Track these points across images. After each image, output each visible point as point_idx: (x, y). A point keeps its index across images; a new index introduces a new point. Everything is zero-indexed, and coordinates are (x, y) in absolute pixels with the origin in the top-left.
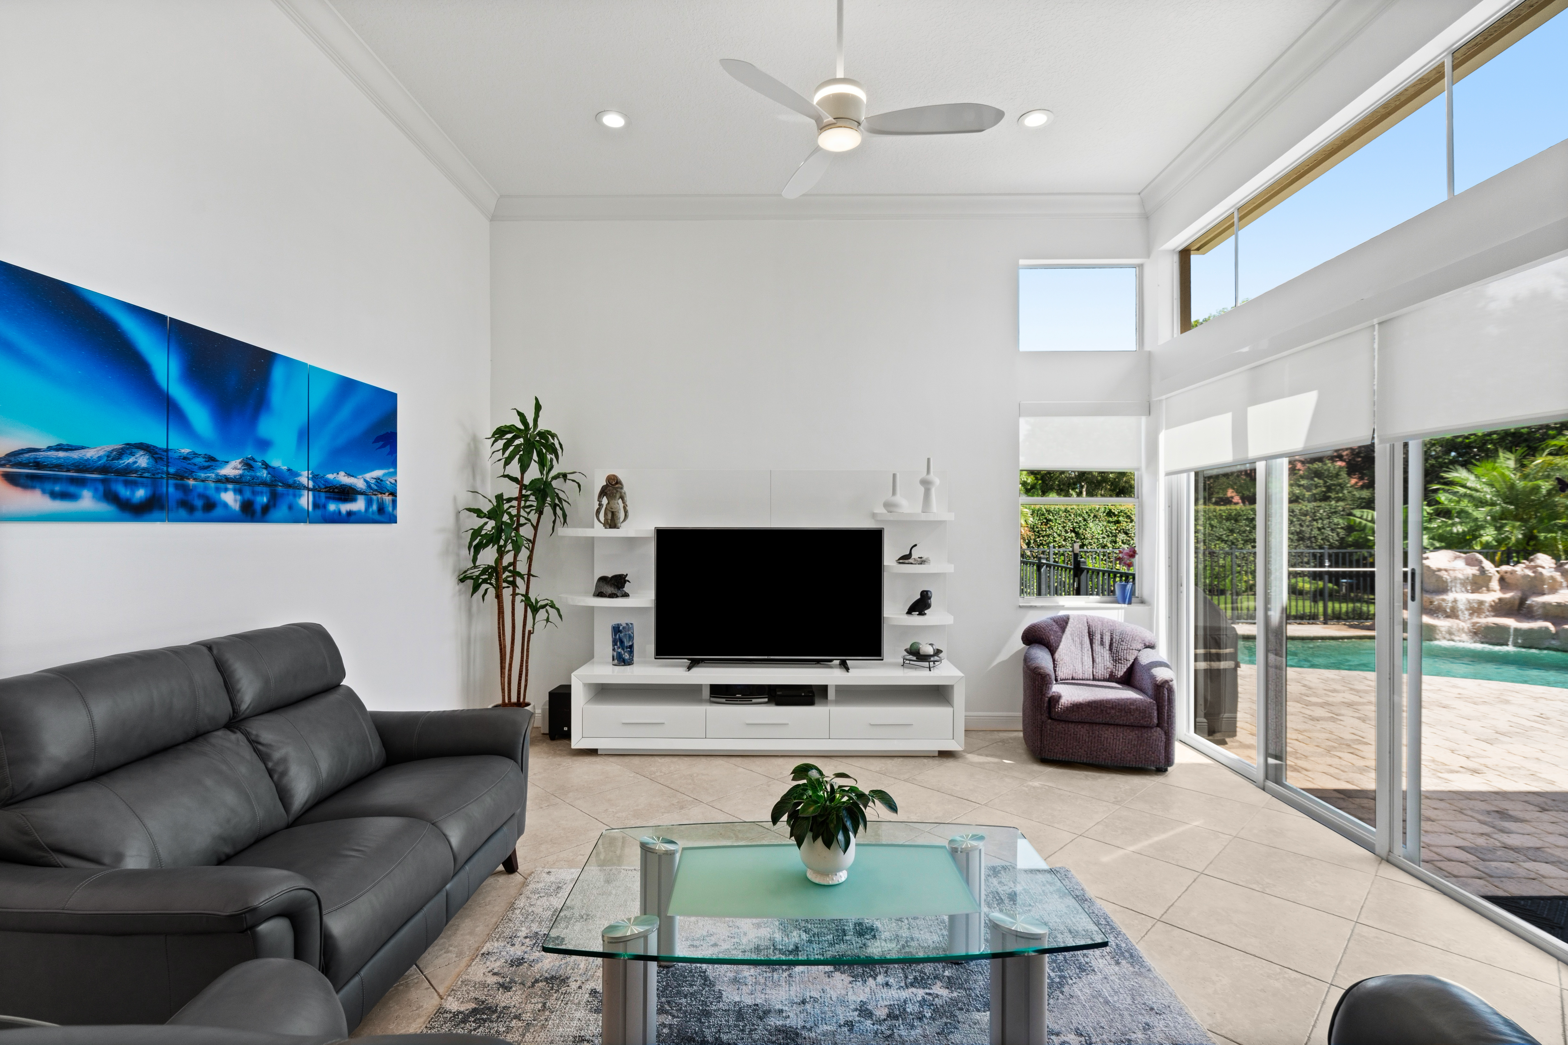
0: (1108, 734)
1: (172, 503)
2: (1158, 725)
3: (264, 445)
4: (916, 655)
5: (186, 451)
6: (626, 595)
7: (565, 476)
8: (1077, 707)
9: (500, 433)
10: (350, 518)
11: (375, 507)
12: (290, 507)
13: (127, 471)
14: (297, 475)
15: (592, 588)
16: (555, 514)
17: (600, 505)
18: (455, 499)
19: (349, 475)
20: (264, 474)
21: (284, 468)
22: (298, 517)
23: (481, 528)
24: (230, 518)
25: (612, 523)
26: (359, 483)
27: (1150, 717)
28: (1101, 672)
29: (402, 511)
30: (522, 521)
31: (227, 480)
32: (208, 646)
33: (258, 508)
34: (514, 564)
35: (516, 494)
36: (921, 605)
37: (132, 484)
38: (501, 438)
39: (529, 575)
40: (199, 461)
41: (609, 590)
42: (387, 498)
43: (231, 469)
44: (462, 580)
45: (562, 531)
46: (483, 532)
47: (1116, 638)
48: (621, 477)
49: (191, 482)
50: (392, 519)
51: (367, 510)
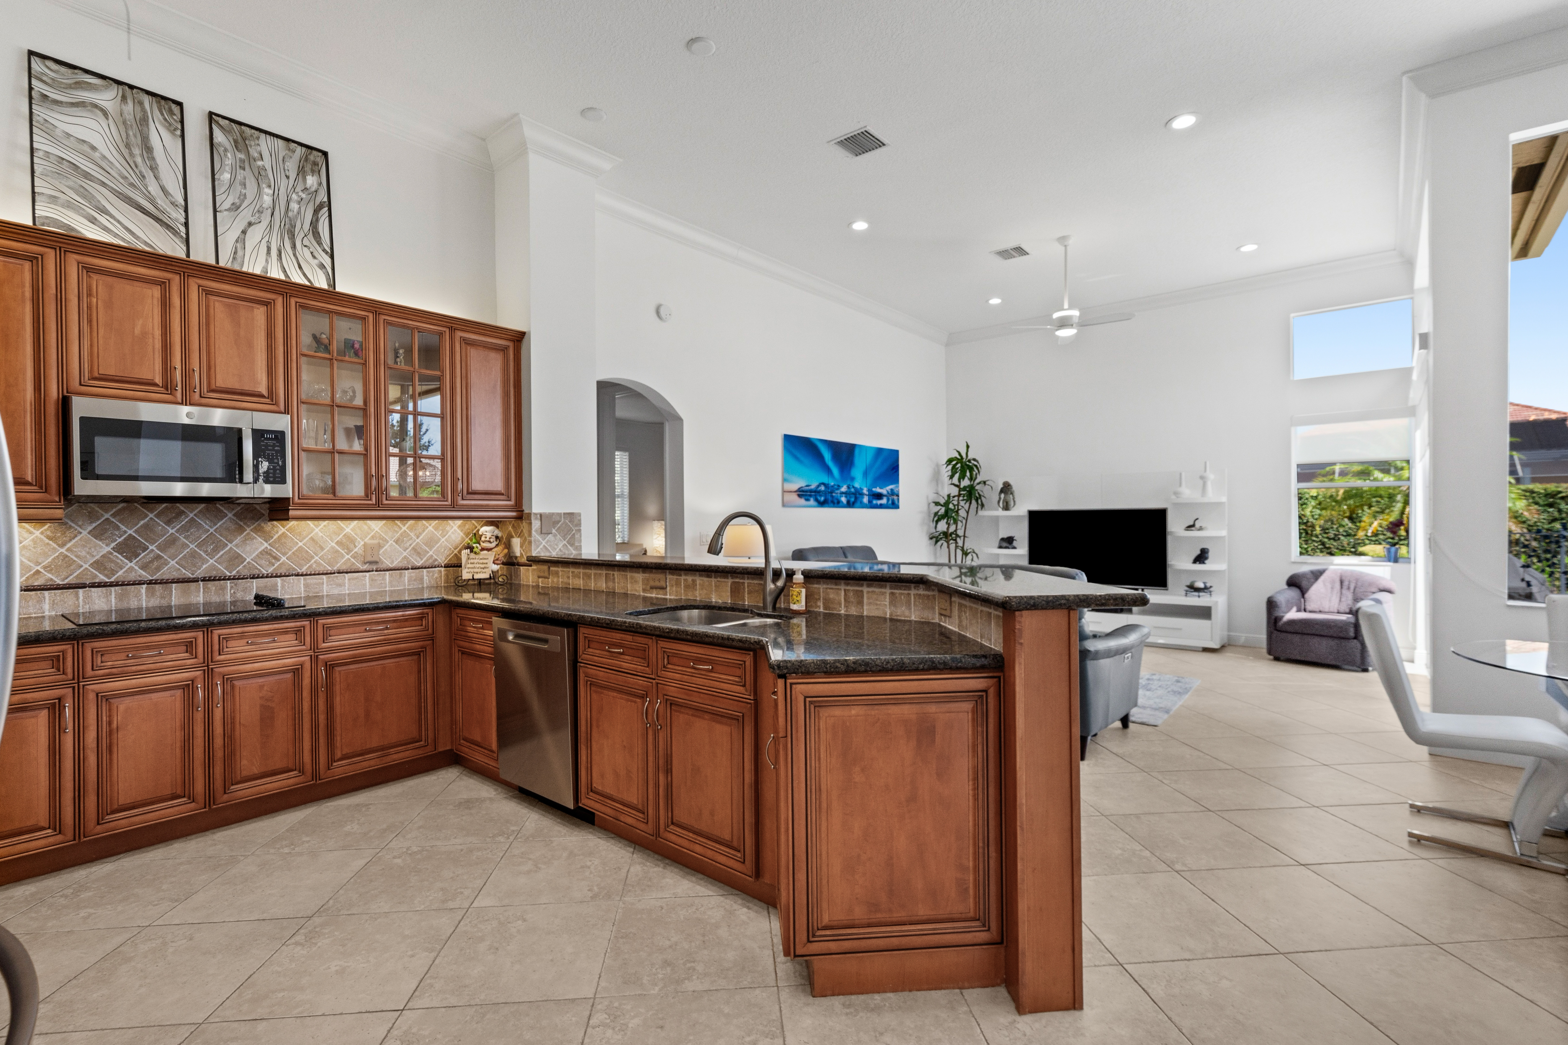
0: (1315, 641)
1: (829, 502)
2: (1355, 638)
3: (853, 479)
4: (1192, 588)
5: (832, 484)
6: (1014, 548)
7: (985, 483)
8: (1292, 622)
9: (950, 461)
10: (881, 506)
11: (890, 502)
12: (861, 502)
13: (819, 492)
14: (863, 490)
15: (997, 544)
16: (978, 503)
17: (1000, 498)
18: (927, 497)
19: (881, 488)
20: (853, 490)
21: (859, 487)
22: (863, 506)
23: (938, 512)
24: (844, 507)
25: (1006, 508)
26: (884, 491)
27: (1347, 631)
28: (1344, 607)
29: (901, 504)
30: (960, 507)
31: (842, 493)
32: (841, 548)
33: (851, 503)
34: (956, 531)
35: (957, 493)
36: (1201, 557)
37: (821, 496)
38: (949, 464)
39: (964, 536)
40: (836, 487)
41: (1005, 544)
42: (895, 498)
43: (844, 489)
44: (931, 538)
45: (981, 513)
46: (939, 514)
47: (1359, 584)
48: (1012, 483)
49: (834, 494)
50: (897, 507)
51: (887, 503)
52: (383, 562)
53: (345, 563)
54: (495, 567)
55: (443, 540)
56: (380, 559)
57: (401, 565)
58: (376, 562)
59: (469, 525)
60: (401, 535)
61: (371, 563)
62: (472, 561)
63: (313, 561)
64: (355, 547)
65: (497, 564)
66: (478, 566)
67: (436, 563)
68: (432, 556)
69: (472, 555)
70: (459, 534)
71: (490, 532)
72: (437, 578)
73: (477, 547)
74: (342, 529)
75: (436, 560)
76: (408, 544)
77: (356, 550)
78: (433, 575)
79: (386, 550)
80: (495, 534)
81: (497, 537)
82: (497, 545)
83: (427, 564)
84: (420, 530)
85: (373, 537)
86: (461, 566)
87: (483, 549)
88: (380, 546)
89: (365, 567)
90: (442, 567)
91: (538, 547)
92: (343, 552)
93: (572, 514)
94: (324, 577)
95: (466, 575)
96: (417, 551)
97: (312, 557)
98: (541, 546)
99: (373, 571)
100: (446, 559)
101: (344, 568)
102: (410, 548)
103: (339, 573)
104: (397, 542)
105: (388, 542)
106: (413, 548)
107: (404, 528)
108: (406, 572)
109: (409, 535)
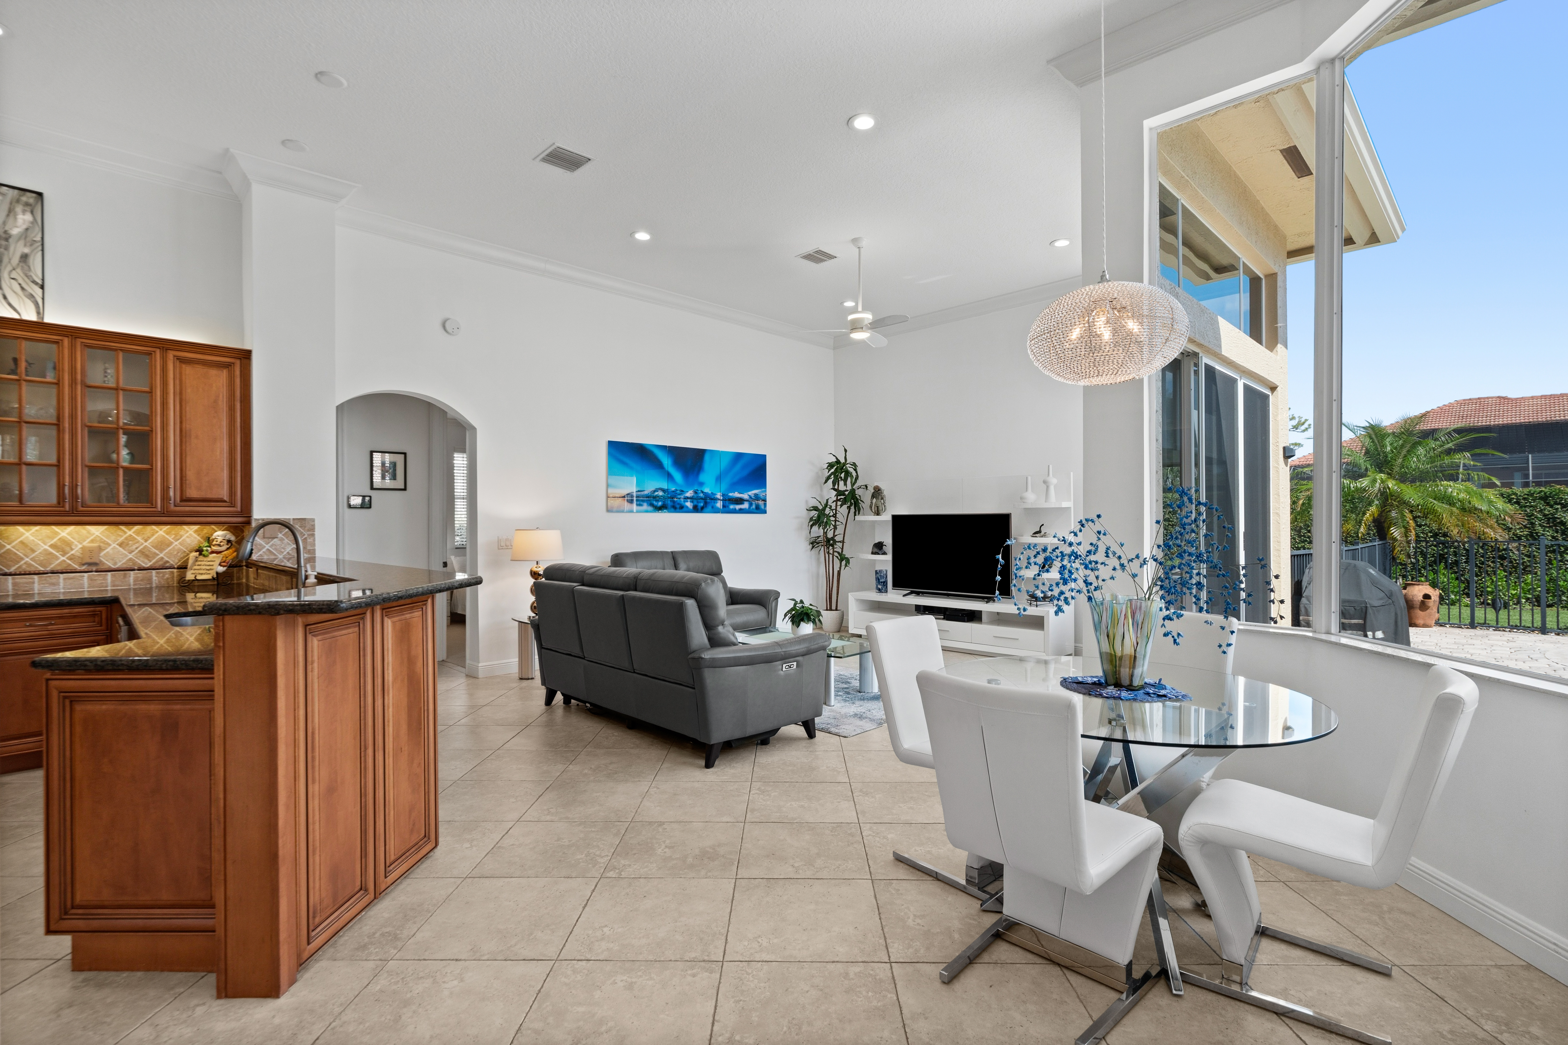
1: (669, 506)
3: (702, 484)
5: (673, 489)
6: (883, 553)
7: (861, 487)
9: (831, 466)
10: (741, 511)
11: (754, 507)
12: (712, 507)
13: (656, 497)
14: (715, 494)
15: (871, 550)
16: (856, 508)
17: (872, 503)
18: (807, 502)
19: (740, 493)
20: (701, 495)
21: (710, 492)
22: (716, 511)
23: (814, 517)
24: (689, 511)
25: (876, 512)
26: (745, 496)
29: (768, 509)
30: (838, 513)
31: (688, 498)
33: (699, 508)
34: (833, 536)
35: (835, 498)
37: (658, 501)
39: (843, 542)
40: (678, 492)
41: (876, 550)
42: (761, 503)
43: (690, 494)
44: (807, 542)
45: (858, 518)
48: (882, 487)
49: (675, 499)
50: (764, 512)
51: (749, 508)
52: (104, 564)
53: (59, 564)
54: (221, 569)
55: (176, 543)
56: (101, 561)
57: (125, 566)
58: (95, 564)
59: (206, 530)
60: (126, 539)
61: (90, 564)
62: (199, 563)
63: (22, 562)
64: (72, 549)
65: (224, 566)
66: (204, 567)
67: (168, 565)
68: (162, 558)
69: (201, 558)
70: (196, 538)
71: (222, 536)
72: (168, 578)
73: (207, 550)
74: (57, 533)
75: (167, 562)
76: (134, 547)
77: (73, 552)
78: (163, 576)
79: (108, 552)
80: (227, 538)
81: (229, 541)
82: (228, 549)
83: (157, 565)
84: (149, 535)
85: (92, 541)
86: (186, 568)
87: (212, 552)
88: (100, 549)
89: (83, 568)
90: (174, 568)
91: (260, 550)
92: (57, 554)
93: (304, 519)
94: (36, 577)
95: (190, 576)
96: (143, 553)
97: (22, 559)
98: (264, 550)
99: (92, 572)
100: (180, 561)
101: (59, 568)
102: (137, 551)
103: (53, 572)
104: (121, 545)
105: (110, 545)
106: (140, 551)
107: (130, 533)
108: (132, 572)
109: (136, 539)
